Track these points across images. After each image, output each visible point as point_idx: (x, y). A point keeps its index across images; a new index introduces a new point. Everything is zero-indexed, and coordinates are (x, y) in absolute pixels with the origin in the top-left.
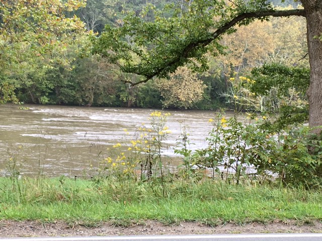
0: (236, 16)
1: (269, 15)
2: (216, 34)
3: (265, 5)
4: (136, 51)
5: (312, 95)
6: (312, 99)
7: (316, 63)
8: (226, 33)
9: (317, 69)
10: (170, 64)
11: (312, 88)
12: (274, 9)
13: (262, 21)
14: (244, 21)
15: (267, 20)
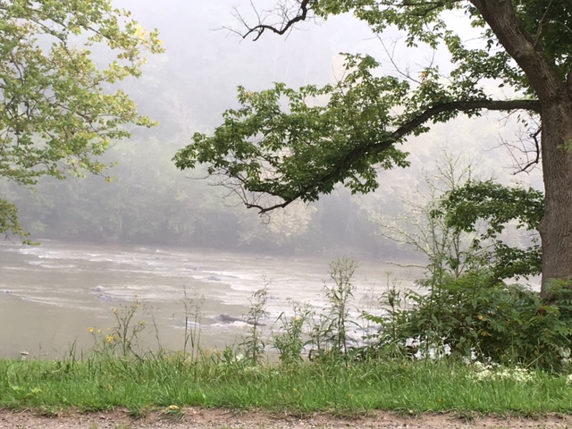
0: (430, 107)
1: (480, 108)
2: (397, 135)
3: (475, 92)
4: (268, 158)
5: (548, 232)
6: (548, 238)
7: (554, 183)
8: (413, 133)
9: (556, 193)
10: (324, 178)
11: (548, 221)
12: (487, 98)
13: (470, 116)
14: (441, 115)
15: (477, 114)
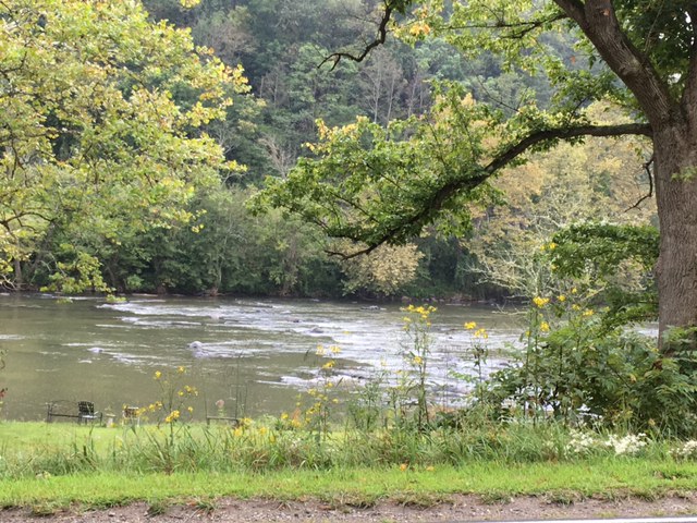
0: (527, 136)
1: (584, 134)
3: (578, 117)
5: (665, 272)
8: (509, 166)
10: (412, 220)
11: (663, 260)
14: (541, 144)
15: (581, 142)
